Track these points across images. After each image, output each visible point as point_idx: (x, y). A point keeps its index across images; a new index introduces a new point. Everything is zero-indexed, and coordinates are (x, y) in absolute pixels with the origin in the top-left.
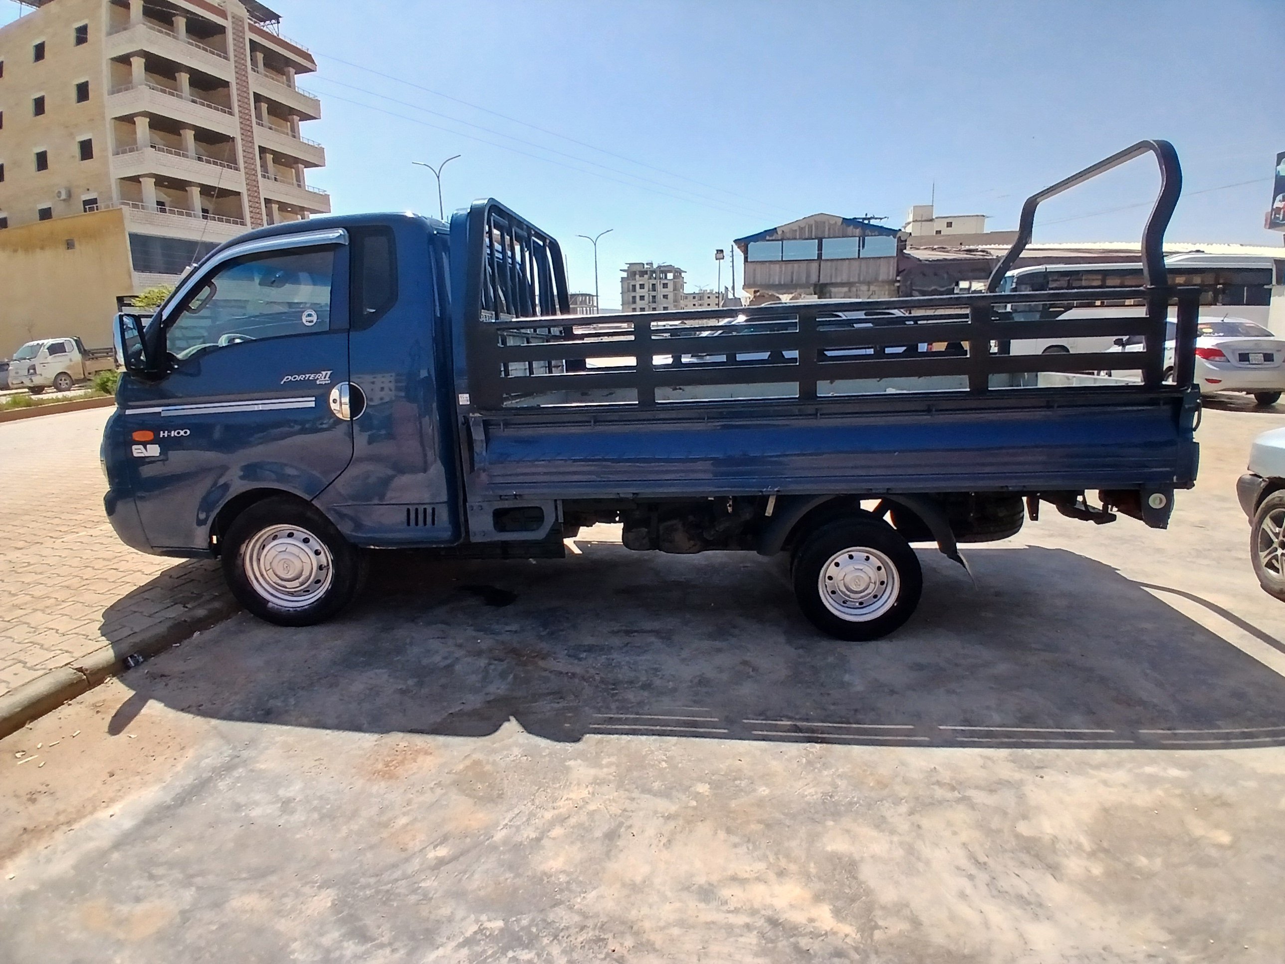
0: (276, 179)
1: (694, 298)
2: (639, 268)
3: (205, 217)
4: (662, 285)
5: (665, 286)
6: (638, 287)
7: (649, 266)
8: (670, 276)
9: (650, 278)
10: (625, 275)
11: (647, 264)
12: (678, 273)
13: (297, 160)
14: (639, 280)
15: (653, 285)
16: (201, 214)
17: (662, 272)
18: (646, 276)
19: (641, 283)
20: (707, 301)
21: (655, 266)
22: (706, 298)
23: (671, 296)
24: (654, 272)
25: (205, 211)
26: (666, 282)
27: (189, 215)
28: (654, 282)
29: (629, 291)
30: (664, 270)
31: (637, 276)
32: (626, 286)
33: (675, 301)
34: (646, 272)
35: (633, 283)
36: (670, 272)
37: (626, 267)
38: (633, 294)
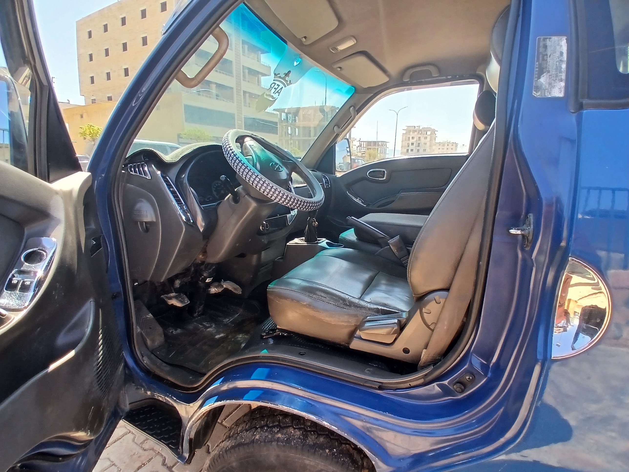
0: (249, 82)
1: (440, 145)
2: (412, 129)
3: (217, 99)
4: (424, 138)
5: (426, 138)
6: (411, 138)
7: (417, 128)
8: (429, 133)
9: (418, 134)
10: (405, 132)
11: (417, 127)
12: (434, 132)
13: (258, 73)
14: (412, 135)
15: (419, 138)
16: (215, 97)
17: (425, 131)
18: (416, 133)
19: (413, 136)
20: (446, 147)
21: (421, 128)
22: (446, 145)
23: (428, 144)
24: (421, 130)
25: (217, 96)
26: (426, 136)
27: (210, 97)
28: (420, 136)
29: (406, 140)
30: (426, 130)
31: (411, 133)
32: (404, 138)
33: (430, 146)
34: (415, 131)
35: (408, 136)
36: (430, 131)
37: (406, 128)
38: (408, 142)
